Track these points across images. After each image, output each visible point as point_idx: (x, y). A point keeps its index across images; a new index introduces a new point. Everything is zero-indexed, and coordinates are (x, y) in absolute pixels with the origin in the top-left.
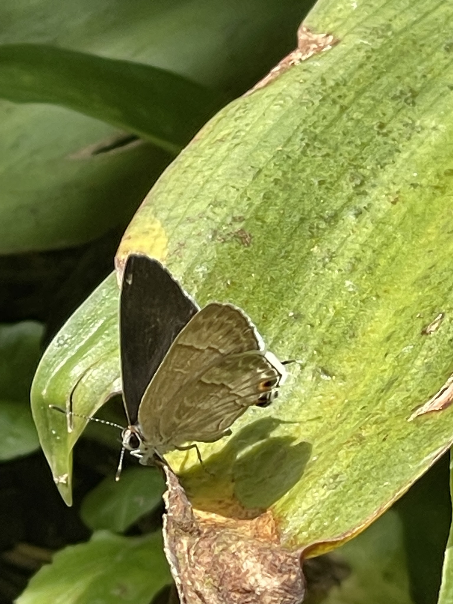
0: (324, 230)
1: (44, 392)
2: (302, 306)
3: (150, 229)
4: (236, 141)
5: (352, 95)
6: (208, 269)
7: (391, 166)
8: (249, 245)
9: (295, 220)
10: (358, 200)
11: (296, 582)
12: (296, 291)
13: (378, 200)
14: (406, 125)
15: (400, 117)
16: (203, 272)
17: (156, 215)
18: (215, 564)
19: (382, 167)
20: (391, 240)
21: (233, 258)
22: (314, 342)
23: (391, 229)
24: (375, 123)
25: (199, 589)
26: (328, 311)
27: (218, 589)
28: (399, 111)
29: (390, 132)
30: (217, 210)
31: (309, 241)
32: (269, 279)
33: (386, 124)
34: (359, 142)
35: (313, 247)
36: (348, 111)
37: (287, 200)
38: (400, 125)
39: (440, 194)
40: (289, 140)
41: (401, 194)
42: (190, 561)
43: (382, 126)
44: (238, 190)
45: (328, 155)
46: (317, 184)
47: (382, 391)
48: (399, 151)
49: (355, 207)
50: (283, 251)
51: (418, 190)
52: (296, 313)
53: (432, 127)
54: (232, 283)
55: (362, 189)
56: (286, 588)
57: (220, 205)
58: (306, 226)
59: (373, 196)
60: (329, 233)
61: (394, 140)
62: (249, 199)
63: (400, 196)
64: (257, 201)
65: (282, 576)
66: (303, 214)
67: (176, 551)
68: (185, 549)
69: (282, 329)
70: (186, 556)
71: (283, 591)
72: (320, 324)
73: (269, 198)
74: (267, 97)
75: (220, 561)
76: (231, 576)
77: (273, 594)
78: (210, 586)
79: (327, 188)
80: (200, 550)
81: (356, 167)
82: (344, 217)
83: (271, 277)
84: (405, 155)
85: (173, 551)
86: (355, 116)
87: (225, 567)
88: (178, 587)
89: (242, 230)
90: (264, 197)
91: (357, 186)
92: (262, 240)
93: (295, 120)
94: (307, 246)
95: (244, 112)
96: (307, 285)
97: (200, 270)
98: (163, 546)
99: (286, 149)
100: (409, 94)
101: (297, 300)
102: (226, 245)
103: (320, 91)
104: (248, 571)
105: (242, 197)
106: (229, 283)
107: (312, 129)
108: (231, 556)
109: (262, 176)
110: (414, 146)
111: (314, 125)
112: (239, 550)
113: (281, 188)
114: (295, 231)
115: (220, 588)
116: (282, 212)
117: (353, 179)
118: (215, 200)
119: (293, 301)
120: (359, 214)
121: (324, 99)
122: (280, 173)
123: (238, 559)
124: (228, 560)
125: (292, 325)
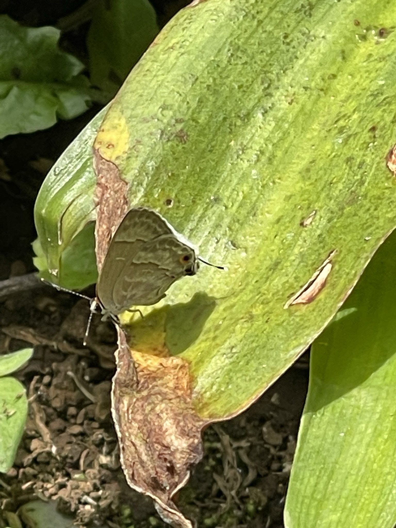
0: (240, 127)
1: (44, 211)
2: (221, 191)
3: (118, 124)
4: (182, 50)
5: (266, 10)
6: (156, 163)
7: (291, 70)
8: (185, 143)
9: (219, 119)
10: (265, 101)
11: (198, 445)
12: (217, 178)
13: (280, 100)
14: (304, 34)
15: (300, 28)
16: (152, 166)
17: (122, 112)
18: (145, 421)
19: (284, 72)
20: (286, 135)
21: (174, 153)
22: (227, 221)
23: (286, 125)
24: (282, 34)
25: (133, 441)
26: (238, 195)
27: (146, 441)
28: (299, 22)
29: (292, 41)
30: (165, 112)
31: (228, 137)
32: (198, 170)
33: (290, 34)
34: (269, 51)
35: (231, 141)
36: (262, 24)
37: (215, 102)
38: (300, 35)
39: (324, 95)
40: (219, 51)
41: (296, 96)
42: (128, 419)
43: (286, 37)
44: (180, 95)
45: (246, 63)
46: (237, 87)
47: (270, 270)
48: (296, 58)
49: (263, 107)
50: (210, 146)
51: (308, 92)
52: (216, 197)
53: (321, 36)
54: (173, 174)
55: (268, 91)
56: (191, 448)
57: (167, 108)
58: (227, 123)
59: (276, 97)
60: (243, 129)
61: (294, 47)
62: (188, 103)
63: (295, 98)
64: (194, 105)
65: (189, 439)
66: (225, 114)
67: (119, 411)
68: (125, 409)
69: (206, 210)
70: (126, 415)
71: (189, 451)
72: (232, 206)
73: (202, 102)
74: (206, 11)
75: (149, 419)
76: (155, 432)
77: (182, 452)
78: (141, 439)
79: (244, 91)
80: (136, 409)
81: (266, 72)
82: (255, 115)
83: (200, 168)
84: (301, 62)
85: (117, 410)
86: (267, 29)
87: (152, 424)
88: (120, 440)
89: (182, 130)
90: (198, 102)
91: (265, 89)
92: (195, 138)
93: (225, 33)
94: (227, 141)
95: (190, 23)
96: (225, 174)
97: (150, 164)
98: (110, 407)
99: (216, 59)
100: (308, 7)
101: (217, 186)
102: (169, 144)
103: (244, 8)
104: (166, 431)
105: (183, 101)
106: (170, 174)
107: (236, 40)
108: (156, 416)
109: (198, 82)
110: (308, 53)
111: (238, 38)
112: (162, 412)
113: (211, 93)
114: (219, 129)
115: (148, 440)
116: (210, 113)
117: (262, 83)
118: (164, 104)
119: (214, 187)
120: (265, 113)
121: (246, 15)
122: (211, 80)
123: (161, 419)
124: (154, 418)
125: (212, 207)
